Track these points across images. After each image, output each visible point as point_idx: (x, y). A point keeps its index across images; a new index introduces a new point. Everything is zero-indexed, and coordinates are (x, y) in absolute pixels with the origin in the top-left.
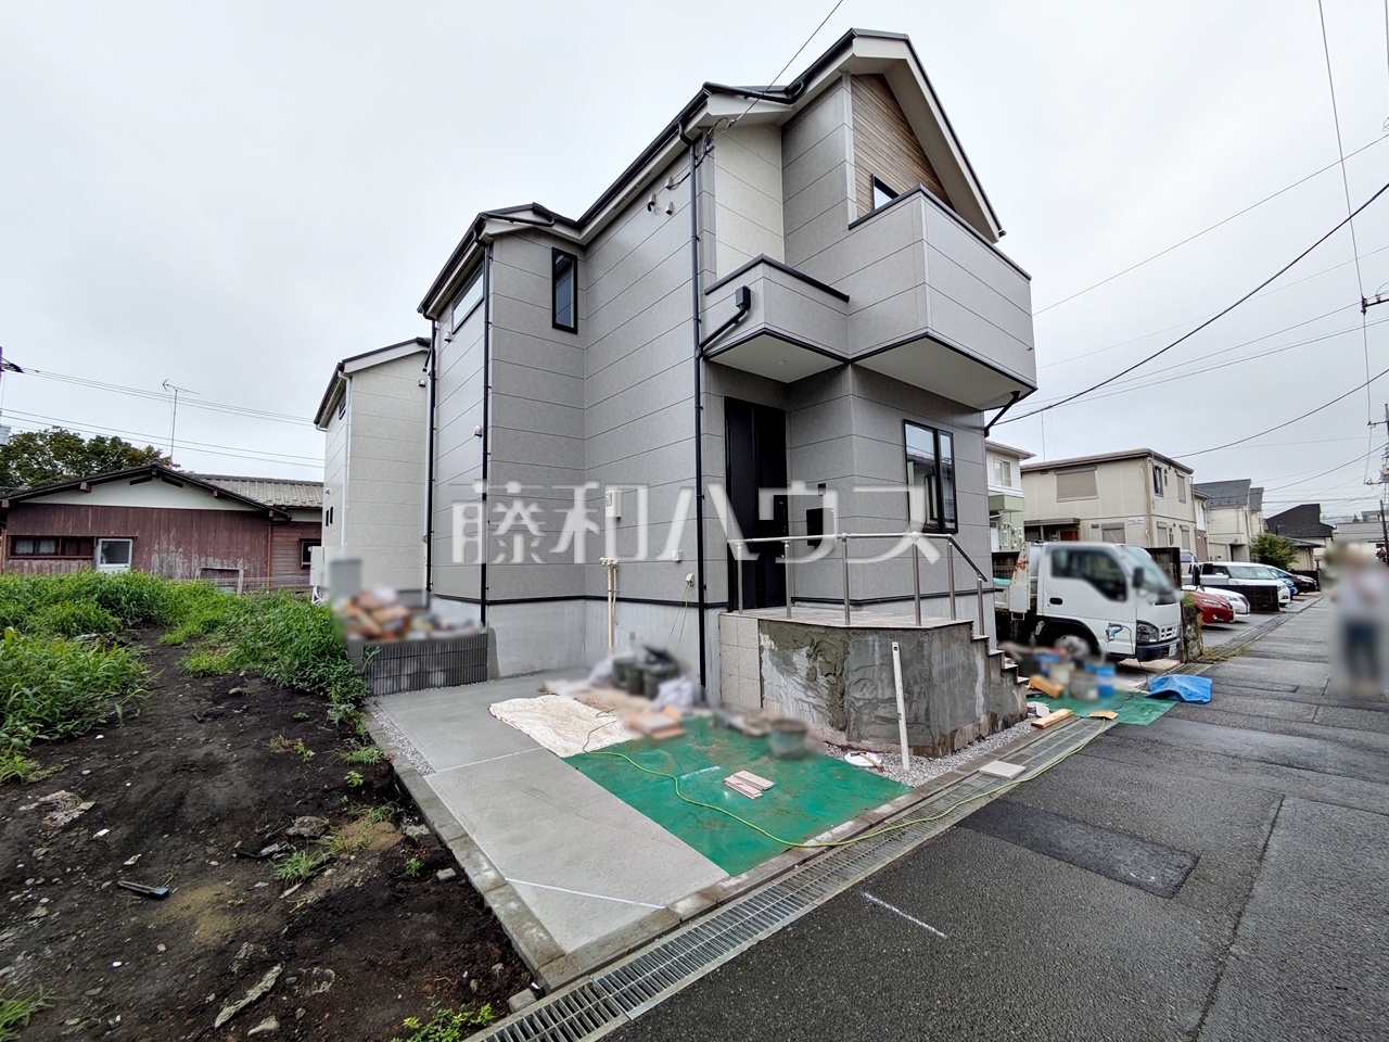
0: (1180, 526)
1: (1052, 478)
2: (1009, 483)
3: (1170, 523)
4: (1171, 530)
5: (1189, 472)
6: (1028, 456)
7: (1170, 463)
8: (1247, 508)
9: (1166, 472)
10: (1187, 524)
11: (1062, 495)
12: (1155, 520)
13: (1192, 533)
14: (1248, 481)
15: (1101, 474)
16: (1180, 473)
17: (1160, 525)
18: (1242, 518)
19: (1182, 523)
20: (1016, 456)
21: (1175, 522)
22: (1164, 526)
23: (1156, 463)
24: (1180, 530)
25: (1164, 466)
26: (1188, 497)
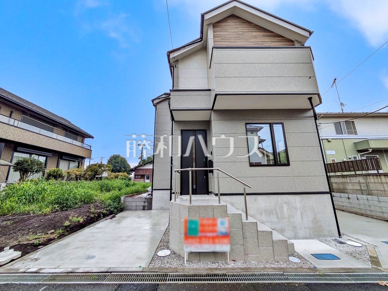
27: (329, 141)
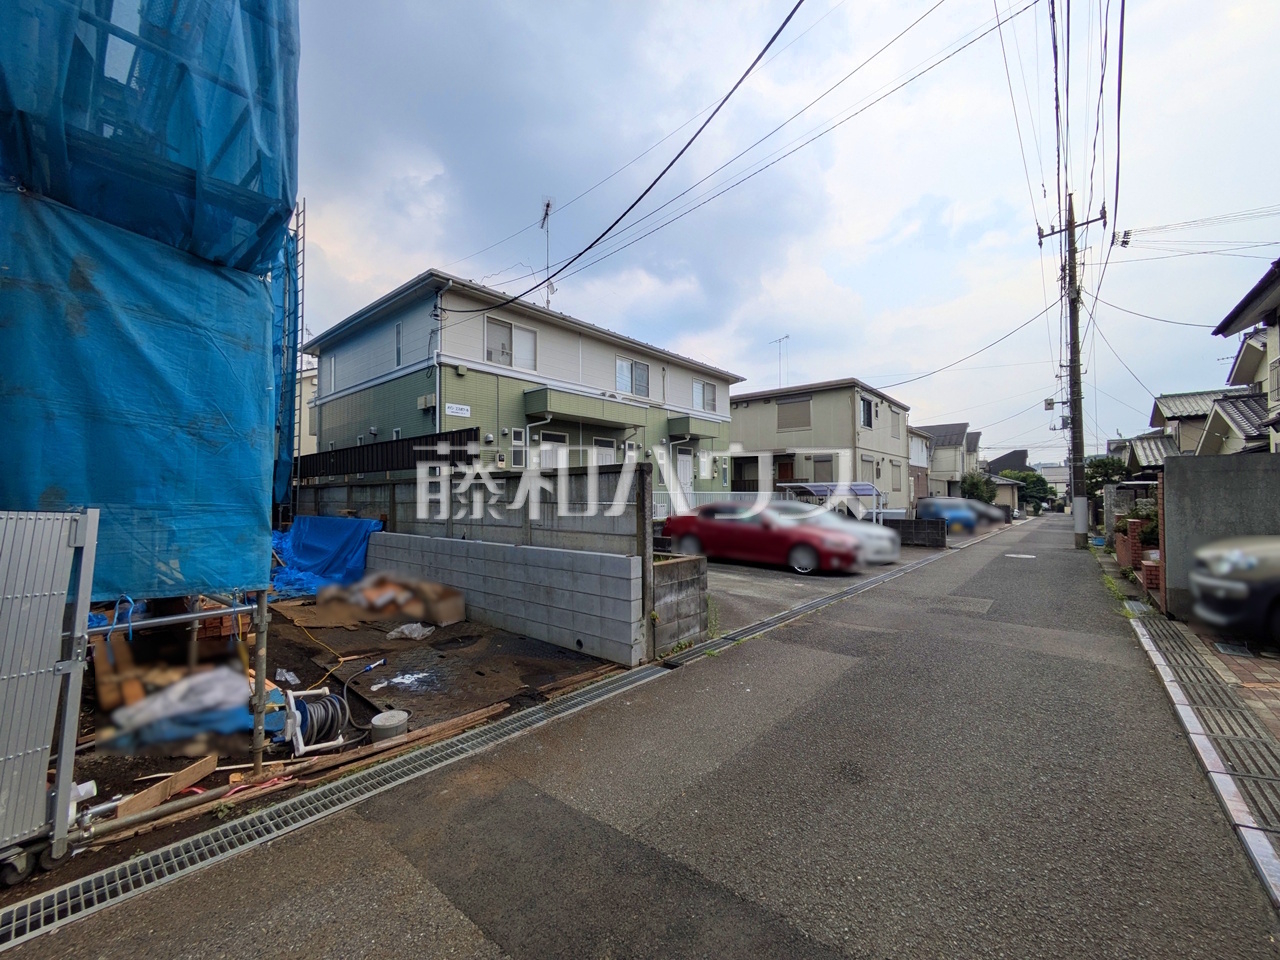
0: (891, 461)
1: (773, 409)
2: (714, 409)
3: (877, 457)
4: (878, 464)
5: (906, 409)
6: (737, 379)
7: (883, 397)
8: (963, 448)
9: (877, 405)
10: (899, 459)
11: (783, 424)
12: (859, 452)
13: (904, 470)
14: (965, 425)
15: (816, 406)
16: (894, 408)
17: (864, 458)
18: (959, 458)
19: (892, 458)
20: (727, 380)
21: (885, 456)
22: (870, 459)
23: (868, 396)
24: (890, 465)
25: (878, 400)
26: (903, 432)
27: (460, 373)
